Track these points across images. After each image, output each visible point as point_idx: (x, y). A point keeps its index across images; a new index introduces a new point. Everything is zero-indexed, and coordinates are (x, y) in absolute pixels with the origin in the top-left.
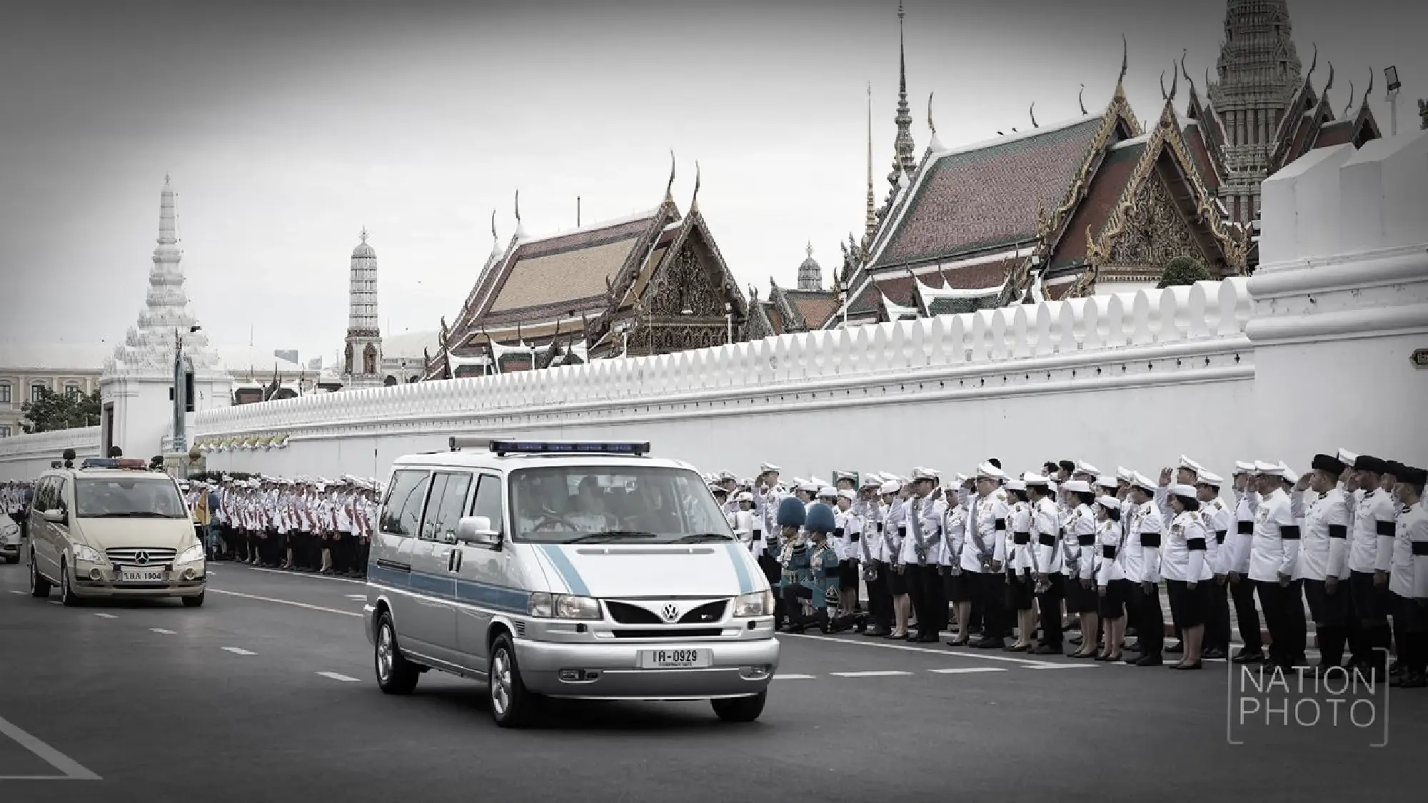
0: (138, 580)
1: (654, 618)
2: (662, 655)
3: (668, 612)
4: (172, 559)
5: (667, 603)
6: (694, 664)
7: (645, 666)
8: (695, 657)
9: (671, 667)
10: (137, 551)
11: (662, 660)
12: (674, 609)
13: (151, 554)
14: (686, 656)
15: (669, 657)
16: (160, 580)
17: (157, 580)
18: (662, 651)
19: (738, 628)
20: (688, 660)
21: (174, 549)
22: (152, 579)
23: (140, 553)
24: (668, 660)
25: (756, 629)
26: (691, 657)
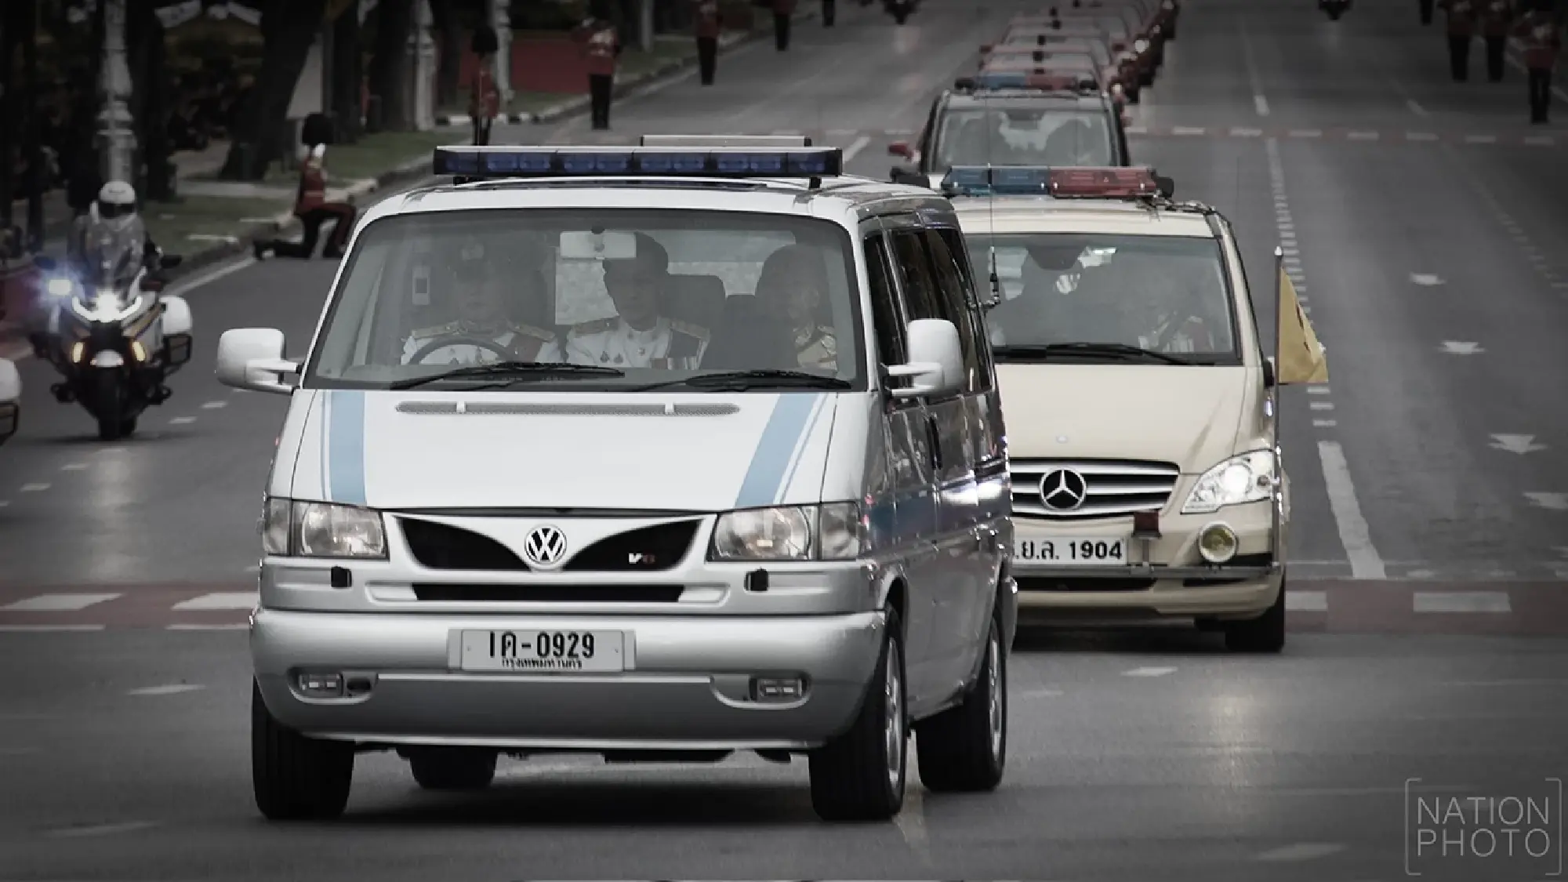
0: (1048, 561)
1: (505, 558)
2: (509, 640)
3: (539, 543)
4: (1164, 497)
5: (537, 524)
6: (588, 665)
7: (466, 666)
8: (591, 649)
9: (527, 668)
10: (1047, 470)
11: (509, 652)
12: (556, 536)
13: (1092, 479)
14: (568, 644)
15: (526, 646)
16: (1122, 561)
17: (1110, 561)
18: (510, 633)
19: (721, 586)
20: (571, 654)
21: (1173, 466)
22: (1094, 560)
23: (1057, 474)
24: (521, 653)
25: (771, 592)
26: (579, 649)
